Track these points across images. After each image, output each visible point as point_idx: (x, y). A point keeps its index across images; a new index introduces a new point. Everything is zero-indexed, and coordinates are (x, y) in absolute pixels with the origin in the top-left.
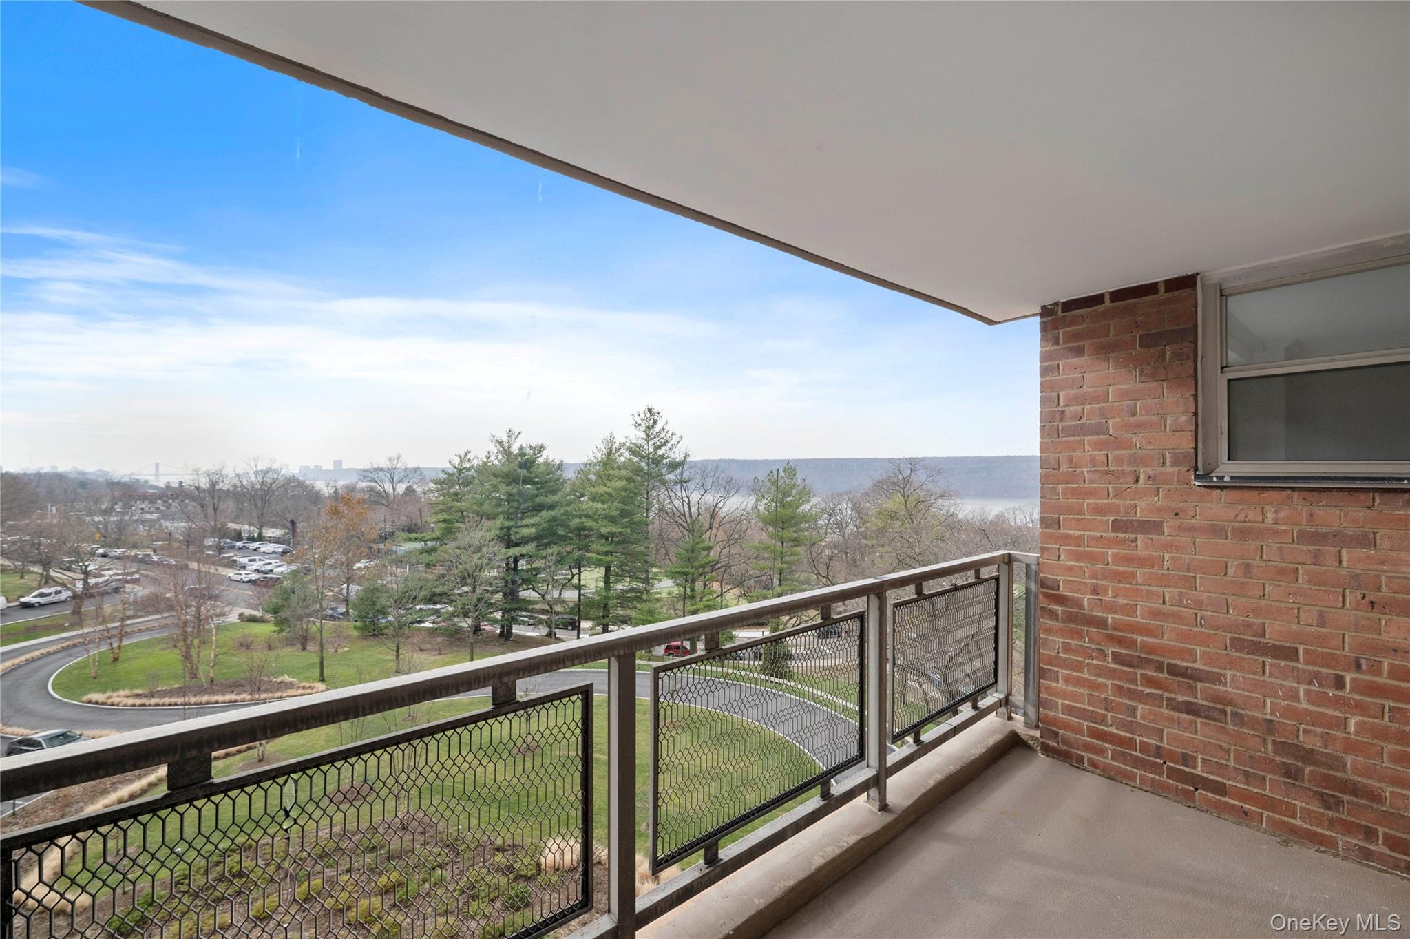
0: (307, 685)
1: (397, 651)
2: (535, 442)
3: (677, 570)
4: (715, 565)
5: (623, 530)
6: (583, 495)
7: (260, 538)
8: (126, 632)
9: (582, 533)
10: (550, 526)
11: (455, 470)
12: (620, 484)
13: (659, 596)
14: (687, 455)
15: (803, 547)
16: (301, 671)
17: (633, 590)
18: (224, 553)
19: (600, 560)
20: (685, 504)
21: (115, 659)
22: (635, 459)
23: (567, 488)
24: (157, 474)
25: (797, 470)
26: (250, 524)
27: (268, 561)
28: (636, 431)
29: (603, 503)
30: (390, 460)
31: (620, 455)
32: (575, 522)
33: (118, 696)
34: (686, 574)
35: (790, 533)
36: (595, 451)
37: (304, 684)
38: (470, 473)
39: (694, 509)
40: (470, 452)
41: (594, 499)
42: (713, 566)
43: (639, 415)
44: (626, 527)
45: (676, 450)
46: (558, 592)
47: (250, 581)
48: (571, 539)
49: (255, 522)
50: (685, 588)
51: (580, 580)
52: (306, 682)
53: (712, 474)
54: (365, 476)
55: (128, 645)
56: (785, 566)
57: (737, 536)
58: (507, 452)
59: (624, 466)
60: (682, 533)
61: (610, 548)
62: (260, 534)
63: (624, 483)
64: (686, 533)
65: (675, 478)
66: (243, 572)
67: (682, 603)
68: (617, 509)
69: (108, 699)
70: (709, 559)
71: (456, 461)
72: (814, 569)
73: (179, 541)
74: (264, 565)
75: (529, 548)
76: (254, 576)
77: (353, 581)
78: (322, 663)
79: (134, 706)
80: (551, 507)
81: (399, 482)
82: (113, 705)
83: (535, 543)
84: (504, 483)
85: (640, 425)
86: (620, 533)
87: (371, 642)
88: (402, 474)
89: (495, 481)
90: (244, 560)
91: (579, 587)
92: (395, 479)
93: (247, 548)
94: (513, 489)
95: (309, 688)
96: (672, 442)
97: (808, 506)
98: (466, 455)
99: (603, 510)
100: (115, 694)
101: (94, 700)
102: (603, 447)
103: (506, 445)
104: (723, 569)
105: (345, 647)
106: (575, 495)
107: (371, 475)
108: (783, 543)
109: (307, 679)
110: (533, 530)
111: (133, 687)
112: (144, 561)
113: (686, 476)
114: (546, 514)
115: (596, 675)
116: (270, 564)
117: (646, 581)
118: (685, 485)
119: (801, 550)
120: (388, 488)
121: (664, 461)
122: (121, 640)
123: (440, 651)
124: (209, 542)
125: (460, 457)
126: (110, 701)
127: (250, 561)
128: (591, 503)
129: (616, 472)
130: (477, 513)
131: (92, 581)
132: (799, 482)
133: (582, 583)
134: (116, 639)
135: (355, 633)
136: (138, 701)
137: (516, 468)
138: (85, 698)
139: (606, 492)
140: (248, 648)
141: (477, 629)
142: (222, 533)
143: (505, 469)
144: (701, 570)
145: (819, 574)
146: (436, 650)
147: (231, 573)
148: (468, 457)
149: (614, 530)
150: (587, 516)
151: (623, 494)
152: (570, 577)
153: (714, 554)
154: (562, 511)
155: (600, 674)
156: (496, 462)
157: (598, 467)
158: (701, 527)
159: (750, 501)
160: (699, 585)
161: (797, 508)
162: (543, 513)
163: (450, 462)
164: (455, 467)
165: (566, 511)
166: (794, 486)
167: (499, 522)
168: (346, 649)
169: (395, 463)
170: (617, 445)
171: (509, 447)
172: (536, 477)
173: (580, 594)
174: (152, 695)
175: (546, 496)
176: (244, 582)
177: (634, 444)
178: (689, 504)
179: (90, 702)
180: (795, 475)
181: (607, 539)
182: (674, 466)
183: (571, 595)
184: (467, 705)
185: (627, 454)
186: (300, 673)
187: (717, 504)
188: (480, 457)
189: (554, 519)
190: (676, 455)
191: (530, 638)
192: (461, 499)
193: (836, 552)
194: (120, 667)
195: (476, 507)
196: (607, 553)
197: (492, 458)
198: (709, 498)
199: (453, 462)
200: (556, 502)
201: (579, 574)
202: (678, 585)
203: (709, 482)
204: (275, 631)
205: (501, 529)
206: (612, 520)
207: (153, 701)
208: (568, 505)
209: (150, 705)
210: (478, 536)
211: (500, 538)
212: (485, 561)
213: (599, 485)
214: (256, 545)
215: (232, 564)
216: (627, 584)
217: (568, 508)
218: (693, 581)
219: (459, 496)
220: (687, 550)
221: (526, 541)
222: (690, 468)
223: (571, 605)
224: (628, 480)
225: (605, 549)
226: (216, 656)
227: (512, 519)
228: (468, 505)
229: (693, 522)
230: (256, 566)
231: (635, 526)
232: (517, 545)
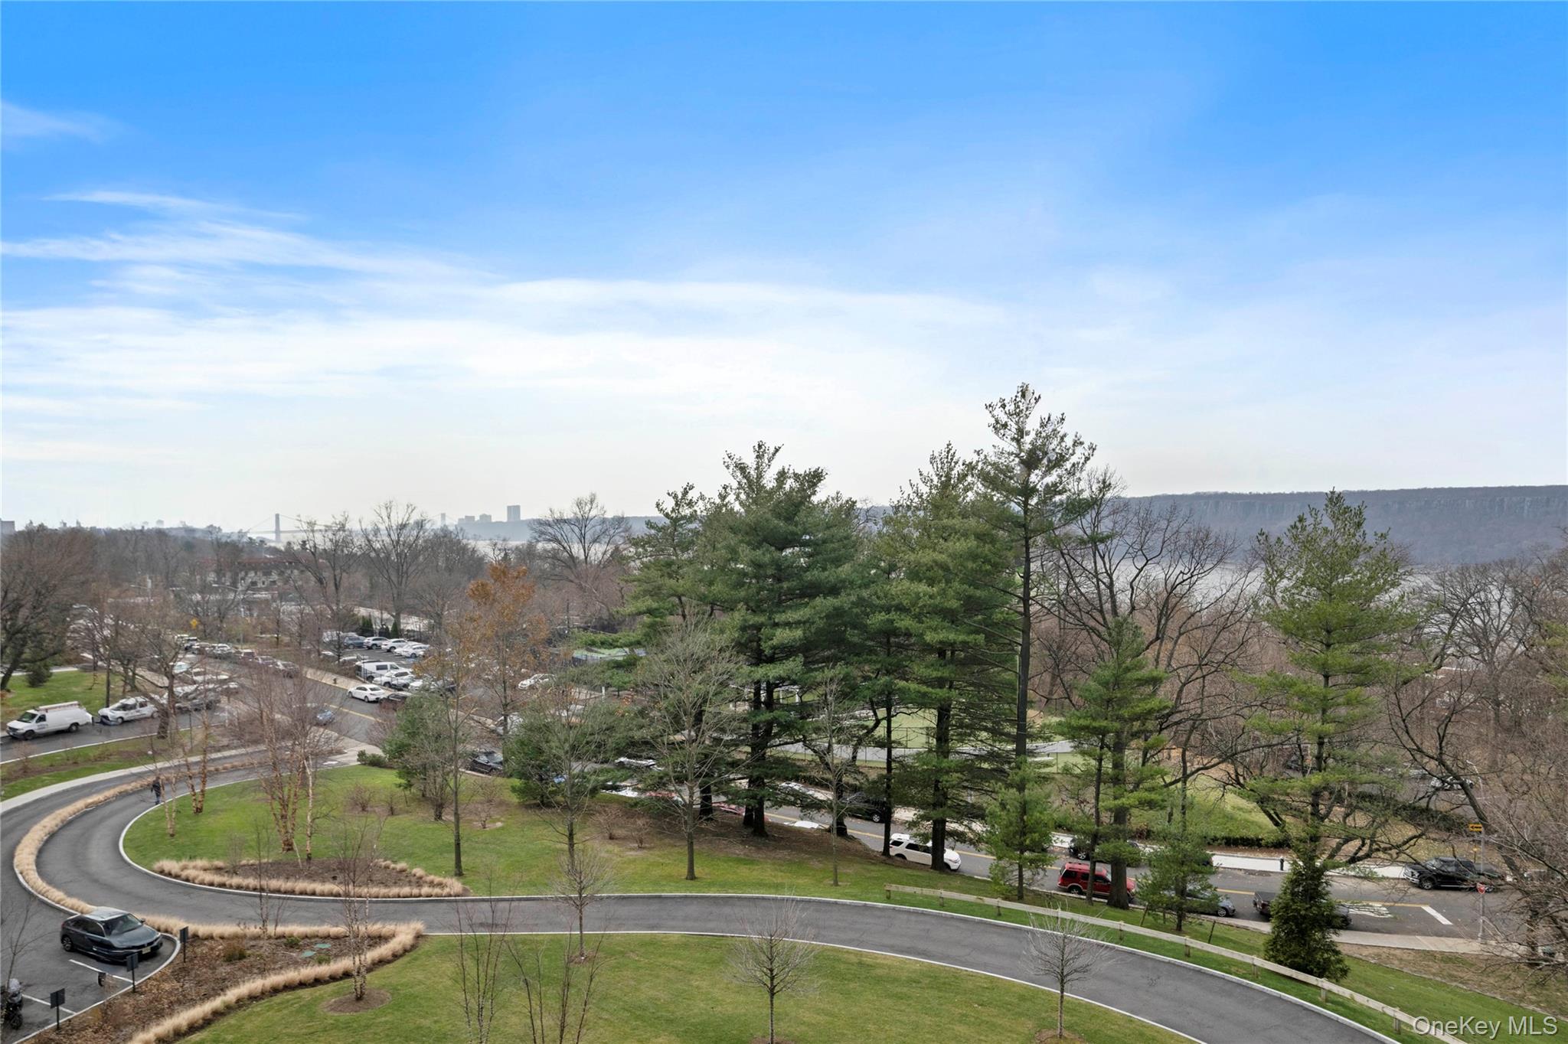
0: (437, 879)
1: (571, 836)
2: (802, 466)
3: (1082, 722)
4: (1169, 715)
5: (971, 638)
6: (893, 567)
7: (396, 633)
8: (210, 772)
9: (892, 640)
10: (830, 625)
11: (668, 521)
12: (960, 546)
13: (1047, 770)
14: (1105, 486)
15: (1377, 689)
16: (431, 854)
17: (992, 756)
18: (344, 654)
19: (925, 695)
20: (1102, 586)
21: (199, 810)
22: (997, 496)
23: (863, 557)
24: (278, 532)
25: (1365, 514)
26: (382, 609)
27: (402, 670)
28: (996, 440)
29: (931, 582)
30: (579, 504)
31: (966, 490)
32: (877, 619)
33: (195, 867)
34: (1102, 732)
35: (1343, 655)
36: (917, 480)
37: (431, 877)
38: (692, 526)
39: (1124, 599)
40: (692, 488)
41: (914, 575)
42: (1164, 718)
43: (1004, 406)
44: (977, 632)
45: (1084, 475)
46: (850, 750)
47: (377, 701)
48: (871, 651)
49: (390, 605)
50: (1100, 760)
51: (889, 731)
52: (435, 875)
53: (1163, 524)
54: (542, 533)
55: (213, 791)
56: (1330, 727)
57: (1220, 657)
58: (752, 484)
59: (974, 511)
60: (1097, 647)
61: (945, 673)
62: (396, 625)
63: (972, 543)
64: (1104, 646)
65: (1081, 532)
66: (368, 686)
67: (1092, 789)
68: (958, 596)
69: (182, 870)
70: (1154, 704)
71: (669, 504)
72: (1405, 737)
73: (291, 635)
74: (397, 675)
75: (793, 666)
76: (383, 693)
77: (514, 709)
78: (458, 845)
79: (212, 884)
80: (834, 591)
81: (595, 541)
82: (187, 880)
83: (800, 658)
84: (749, 544)
85: (1005, 426)
86: (965, 643)
87: (533, 816)
88: (598, 528)
89: (733, 540)
90: (370, 667)
91: (887, 744)
92: (588, 537)
93: (379, 647)
94: (765, 555)
95: (440, 885)
96: (1074, 459)
97: (1395, 593)
98: (685, 493)
99: (931, 597)
100: (191, 864)
101: (167, 869)
102: (932, 473)
103: (753, 473)
104: (1188, 724)
105: (499, 820)
106: (878, 567)
107: (550, 530)
108: (1327, 677)
109: (437, 870)
110: (798, 633)
111: (214, 856)
112: (245, 662)
113: (1105, 527)
114: (824, 604)
115: (913, 918)
116: (405, 674)
117: (1020, 739)
118: (1101, 547)
119: (1374, 694)
120: (577, 550)
121: (1057, 498)
122: (204, 783)
123: (641, 842)
124: (328, 636)
125: (675, 497)
126: (184, 874)
127: (379, 668)
128: (906, 583)
129: (956, 522)
130: (702, 598)
131: (179, 690)
132: (1371, 540)
133: (894, 736)
134: (198, 780)
135: (515, 799)
136: (217, 879)
137: (769, 516)
138: (157, 865)
139: (935, 562)
140: (363, 810)
141: (707, 809)
142: (345, 621)
143: (751, 519)
144: (1137, 725)
145: (1419, 750)
146: (634, 839)
147: (352, 686)
148: (689, 497)
149: (952, 636)
150: (900, 608)
151: (970, 565)
152: (871, 724)
153: (1165, 694)
154: (853, 598)
155: (922, 918)
156: (737, 507)
157: (921, 513)
158: (1135, 635)
159: (1255, 582)
160: (1132, 758)
161: (1369, 599)
162: (818, 601)
163: (658, 505)
164: (667, 515)
165: (861, 599)
166: (1356, 551)
167: (739, 616)
168: (499, 824)
169: (587, 509)
170: (959, 469)
171: (760, 476)
172: (805, 533)
173: (890, 759)
174: (234, 871)
175: (824, 569)
176: (369, 702)
177: (995, 465)
178: (1111, 586)
179: (162, 872)
180: (1359, 525)
181: (942, 653)
182: (1077, 508)
183: (873, 757)
184: (677, 946)
185: (979, 487)
186: (429, 858)
187: (1174, 588)
188: (707, 496)
189: (838, 613)
190: (1084, 486)
191: (800, 832)
192: (677, 573)
193: (1471, 697)
194: (207, 821)
195: (703, 589)
196: (940, 682)
197: (731, 498)
198: (1157, 573)
199: (664, 506)
200: (843, 581)
201: (889, 718)
202: (1083, 753)
203: (1155, 541)
204: (400, 786)
205: (743, 629)
206: (950, 617)
207: (236, 880)
208: (866, 586)
209: (231, 887)
210: (699, 642)
211: (740, 647)
212: (712, 689)
213: (924, 547)
214: (388, 643)
215: (355, 673)
216: (980, 745)
217: (865, 593)
218: (1119, 747)
219: (674, 568)
220: (1106, 684)
221: (787, 652)
222: (1114, 512)
223: (873, 776)
224: (979, 537)
225: (935, 674)
226: (313, 820)
227: (763, 611)
228: (689, 584)
229: (1119, 626)
230: (386, 676)
231: (993, 631)
232: (771, 660)
